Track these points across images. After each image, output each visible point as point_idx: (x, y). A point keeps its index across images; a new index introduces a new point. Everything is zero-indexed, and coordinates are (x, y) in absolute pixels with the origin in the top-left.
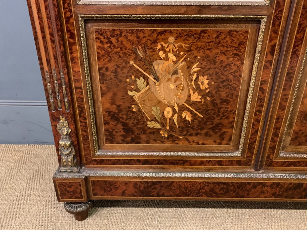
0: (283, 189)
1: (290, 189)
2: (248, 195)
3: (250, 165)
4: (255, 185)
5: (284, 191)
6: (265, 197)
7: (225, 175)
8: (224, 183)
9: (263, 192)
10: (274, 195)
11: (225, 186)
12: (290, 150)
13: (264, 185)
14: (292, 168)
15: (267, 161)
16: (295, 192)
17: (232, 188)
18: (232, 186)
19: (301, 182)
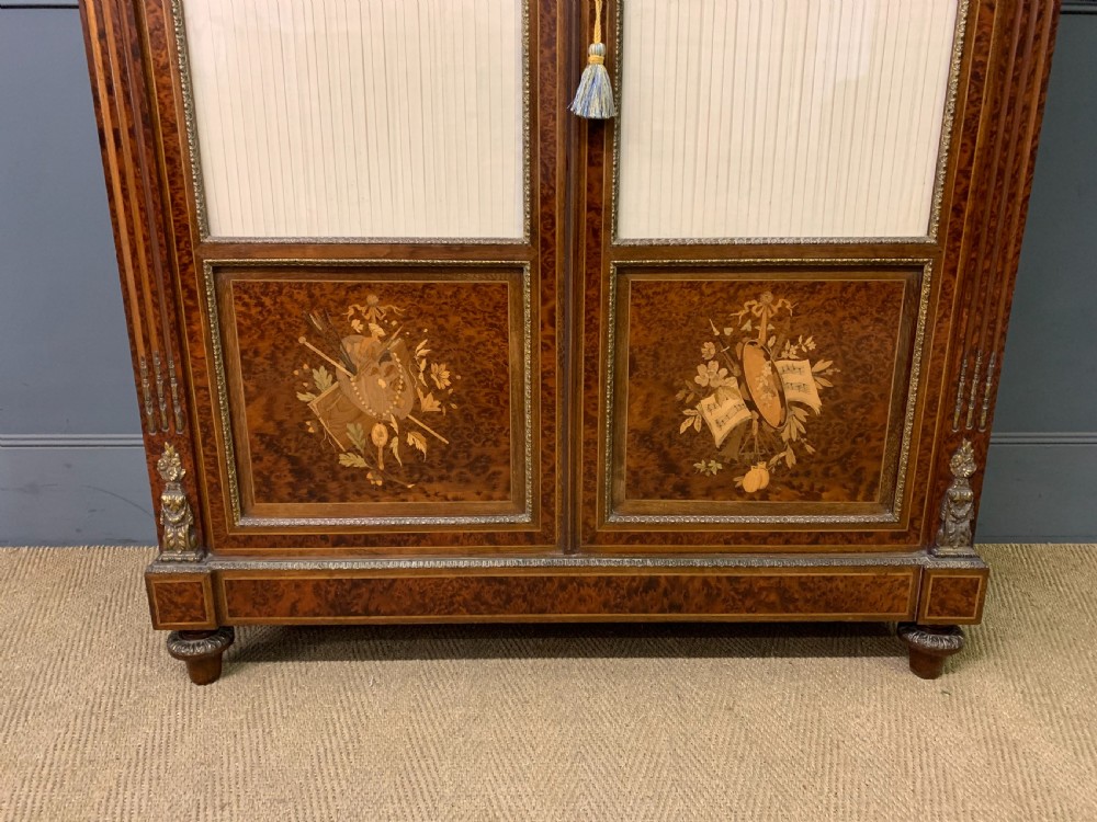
0: (621, 592)
1: (636, 591)
2: (553, 609)
3: (552, 542)
4: (564, 584)
5: (624, 597)
6: (589, 612)
7: (498, 563)
8: (501, 581)
9: (582, 600)
10: (606, 606)
11: (503, 588)
12: (630, 509)
13: (581, 582)
14: (637, 546)
15: (584, 532)
16: (648, 598)
17: (518, 591)
18: (517, 585)
19: (653, 574)
